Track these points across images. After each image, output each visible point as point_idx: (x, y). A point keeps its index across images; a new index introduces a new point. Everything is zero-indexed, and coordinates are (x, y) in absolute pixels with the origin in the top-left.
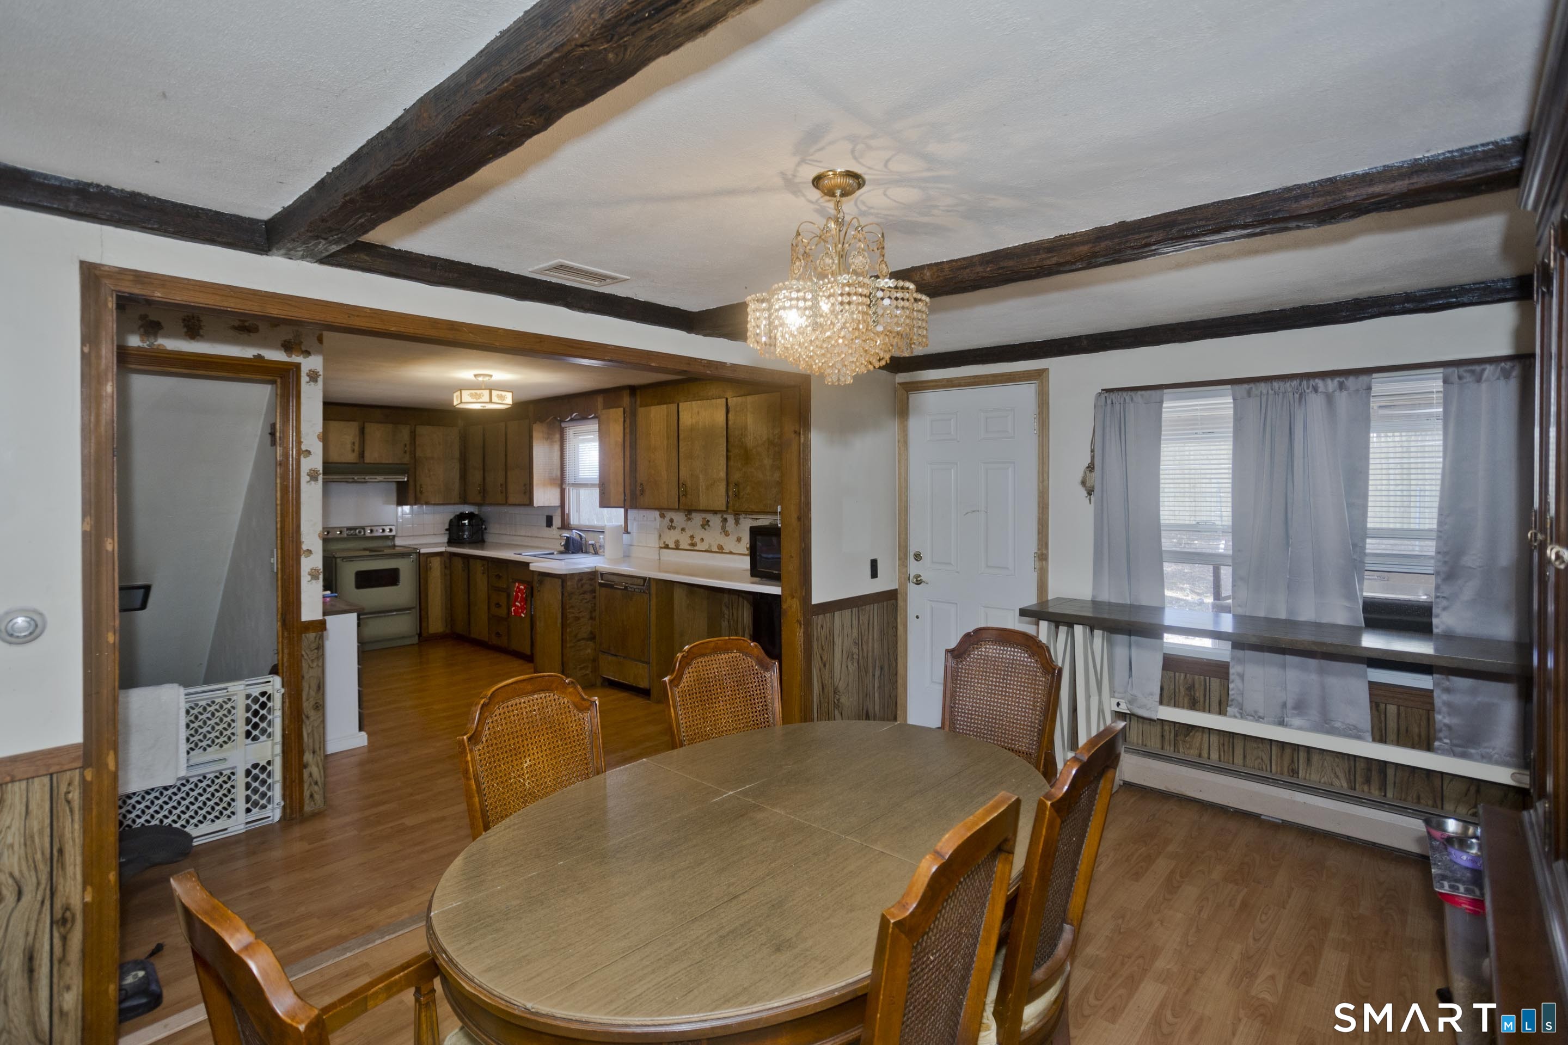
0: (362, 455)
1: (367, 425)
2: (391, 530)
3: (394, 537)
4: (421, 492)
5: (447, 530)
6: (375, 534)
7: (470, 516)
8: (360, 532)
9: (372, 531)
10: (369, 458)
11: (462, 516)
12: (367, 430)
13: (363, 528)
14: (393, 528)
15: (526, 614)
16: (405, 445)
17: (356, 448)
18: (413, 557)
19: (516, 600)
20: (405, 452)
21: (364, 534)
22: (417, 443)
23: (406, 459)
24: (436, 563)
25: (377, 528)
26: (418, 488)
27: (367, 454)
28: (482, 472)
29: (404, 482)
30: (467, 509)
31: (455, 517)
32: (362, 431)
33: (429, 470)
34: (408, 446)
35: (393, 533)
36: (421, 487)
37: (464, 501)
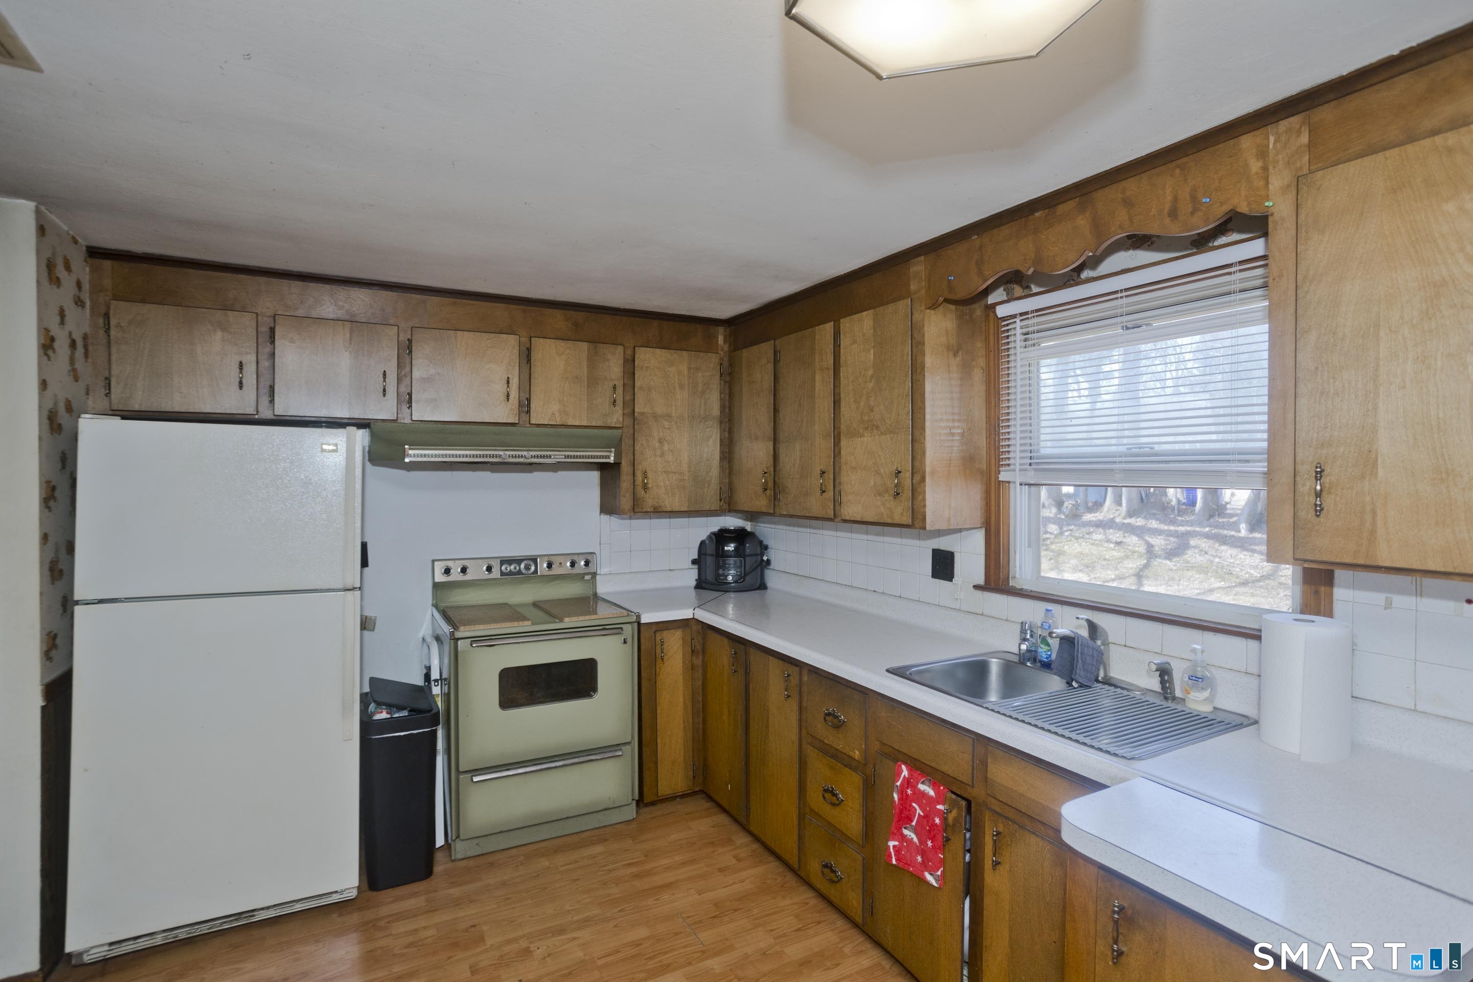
0: (525, 406)
1: (538, 343)
4: (645, 487)
5: (694, 562)
6: (556, 570)
7: (740, 536)
8: (527, 568)
9: (550, 566)
10: (542, 413)
11: (721, 536)
12: (536, 355)
13: (534, 560)
15: (942, 879)
16: (615, 387)
17: (514, 394)
18: (628, 630)
19: (904, 817)
20: (614, 402)
21: (536, 571)
23: (616, 417)
24: (674, 644)
25: (560, 559)
26: (639, 478)
27: (536, 405)
28: (770, 445)
29: (609, 463)
30: (732, 522)
31: (710, 537)
32: (526, 357)
33: (661, 441)
34: (620, 390)
37: (728, 506)
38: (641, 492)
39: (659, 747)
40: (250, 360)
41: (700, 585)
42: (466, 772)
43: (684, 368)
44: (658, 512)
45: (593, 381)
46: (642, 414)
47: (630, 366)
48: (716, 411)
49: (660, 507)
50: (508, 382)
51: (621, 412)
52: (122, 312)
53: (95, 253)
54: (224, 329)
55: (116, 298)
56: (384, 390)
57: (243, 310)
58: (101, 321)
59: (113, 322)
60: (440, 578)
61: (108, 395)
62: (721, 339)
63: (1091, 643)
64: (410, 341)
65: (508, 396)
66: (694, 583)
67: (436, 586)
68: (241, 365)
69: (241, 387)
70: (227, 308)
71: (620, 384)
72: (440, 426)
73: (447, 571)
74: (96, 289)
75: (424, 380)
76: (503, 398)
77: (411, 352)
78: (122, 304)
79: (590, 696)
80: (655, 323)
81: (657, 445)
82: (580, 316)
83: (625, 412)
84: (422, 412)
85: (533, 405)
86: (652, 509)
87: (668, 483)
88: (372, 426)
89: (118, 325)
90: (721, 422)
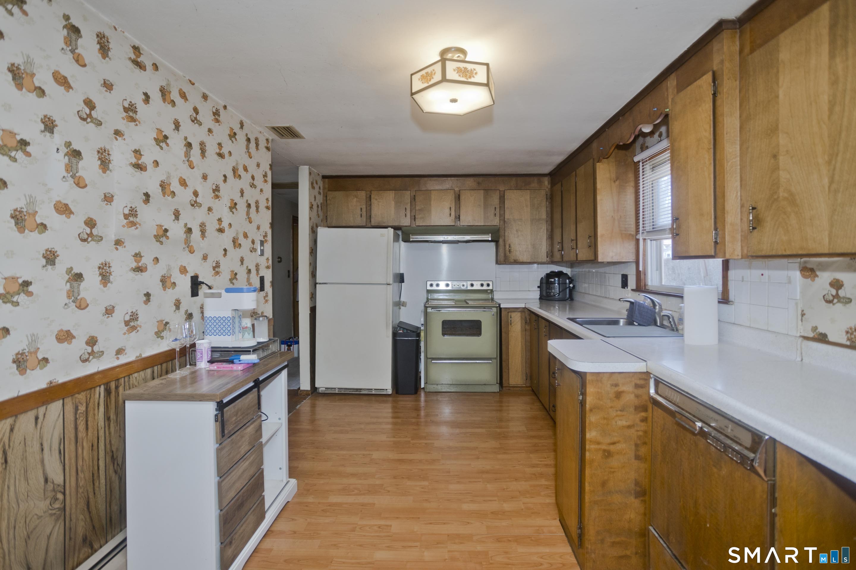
2: (488, 285)
3: (492, 291)
4: (510, 251)
12: (462, 197)
14: (491, 283)
17: (453, 213)
22: (506, 206)
23: (496, 222)
26: (507, 247)
33: (517, 231)
34: (498, 210)
35: (490, 288)
36: (510, 247)
38: (508, 252)
39: (510, 362)
40: (364, 207)
41: (541, 298)
42: (430, 358)
43: (528, 197)
44: (516, 262)
45: (486, 206)
46: (508, 219)
47: (502, 199)
48: (544, 216)
49: (517, 260)
50: (450, 209)
51: (498, 219)
52: (331, 195)
53: (324, 177)
54: (357, 197)
55: (329, 191)
56: (406, 215)
57: (362, 190)
58: (325, 198)
59: (328, 198)
60: (429, 288)
61: (327, 221)
62: (546, 183)
63: (653, 309)
64: (414, 196)
65: (450, 214)
66: (538, 297)
67: (428, 291)
68: (361, 209)
69: (361, 217)
70: (358, 190)
71: (498, 207)
72: (425, 227)
73: (431, 285)
74: (324, 188)
75: (419, 210)
76: (449, 215)
77: (415, 200)
78: (330, 192)
79: (479, 336)
80: (514, 179)
81: (515, 232)
82: (480, 179)
83: (501, 218)
84: (419, 223)
85: (461, 218)
86: (513, 261)
87: (521, 249)
88: (402, 229)
89: (329, 199)
90: (547, 221)
